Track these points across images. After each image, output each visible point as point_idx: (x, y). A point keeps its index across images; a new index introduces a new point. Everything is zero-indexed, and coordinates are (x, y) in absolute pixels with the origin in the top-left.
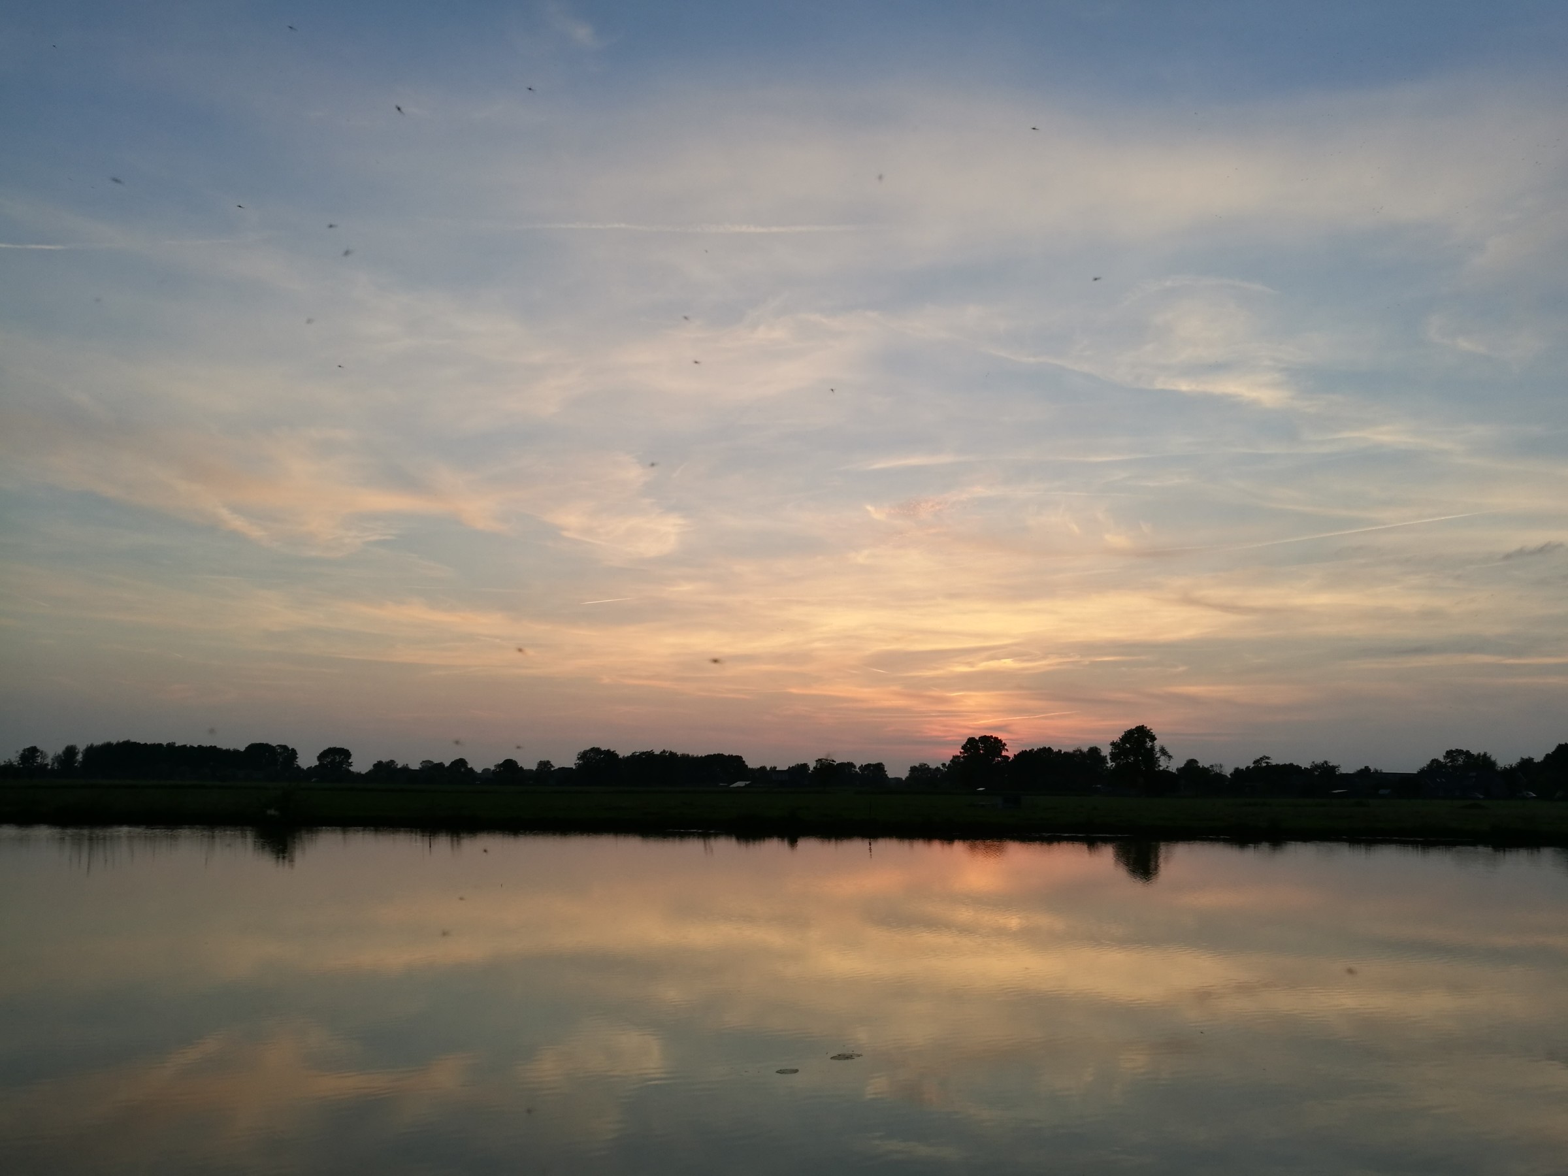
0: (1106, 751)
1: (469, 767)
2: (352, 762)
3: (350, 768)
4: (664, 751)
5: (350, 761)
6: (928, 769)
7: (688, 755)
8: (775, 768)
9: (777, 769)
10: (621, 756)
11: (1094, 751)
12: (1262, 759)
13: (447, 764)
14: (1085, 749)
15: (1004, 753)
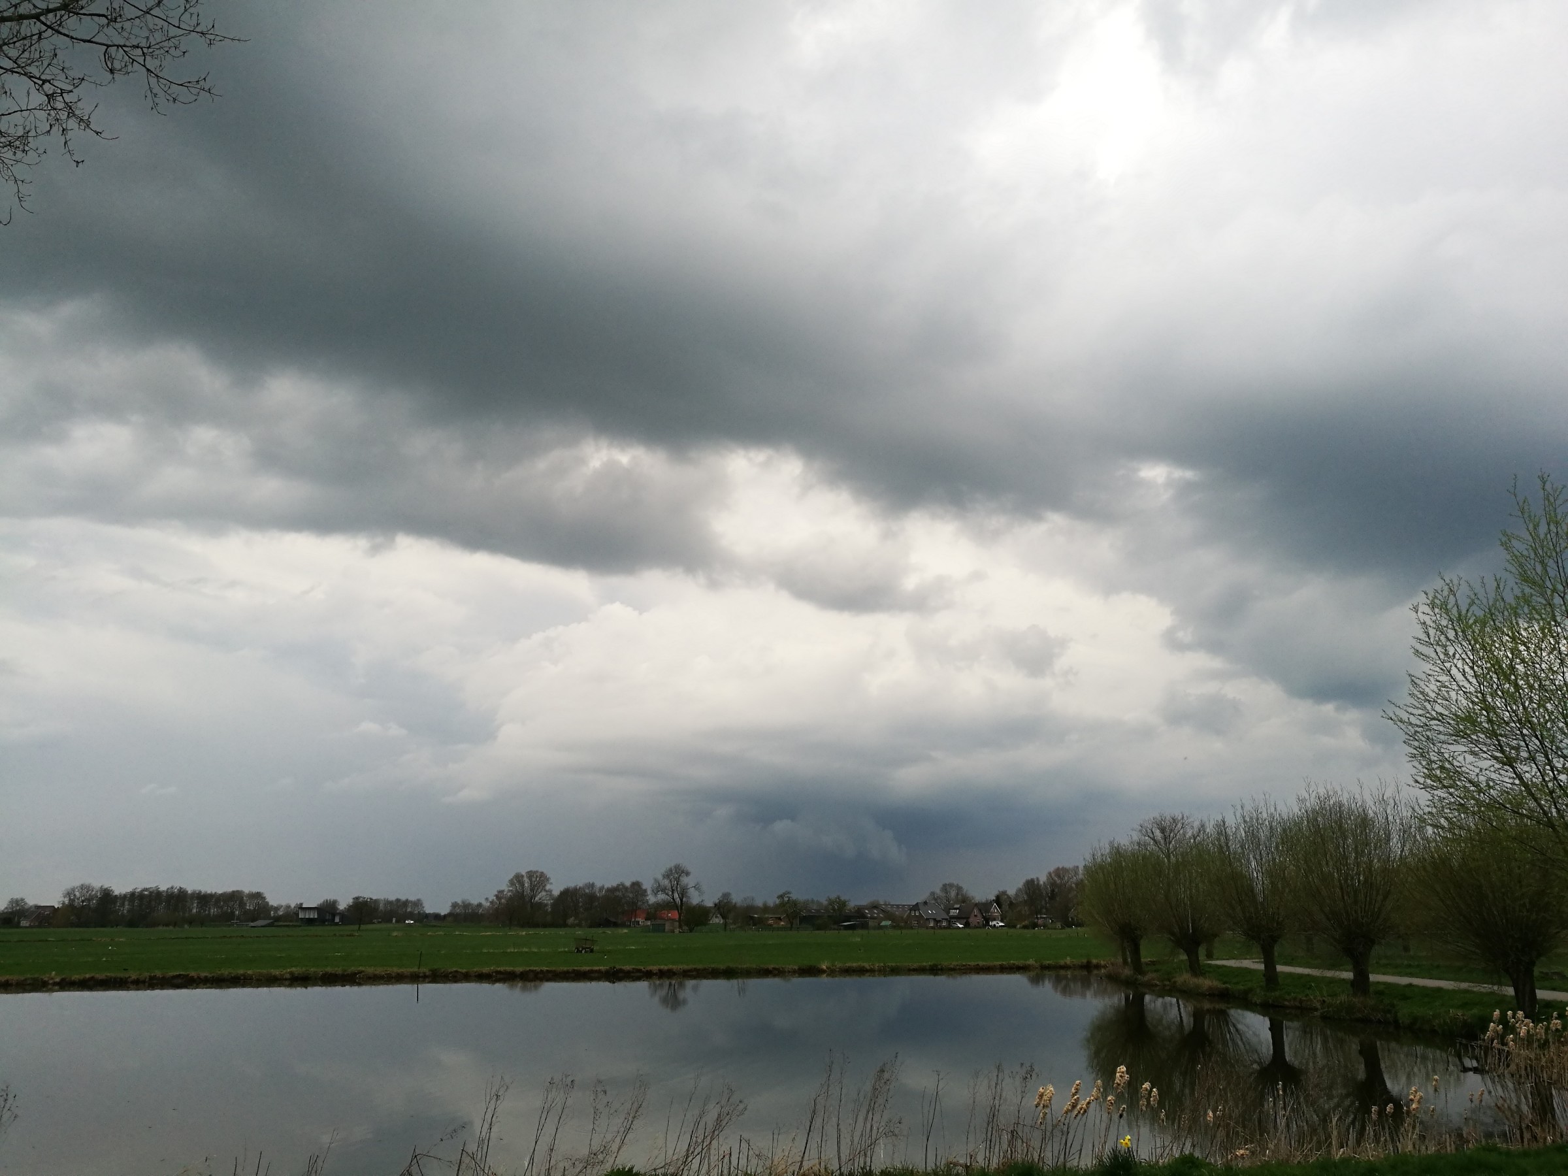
0: (647, 885)
4: (172, 888)
7: (200, 892)
8: (302, 904)
9: (304, 906)
10: (117, 893)
11: (636, 885)
12: (784, 894)
14: (628, 884)
15: (548, 887)
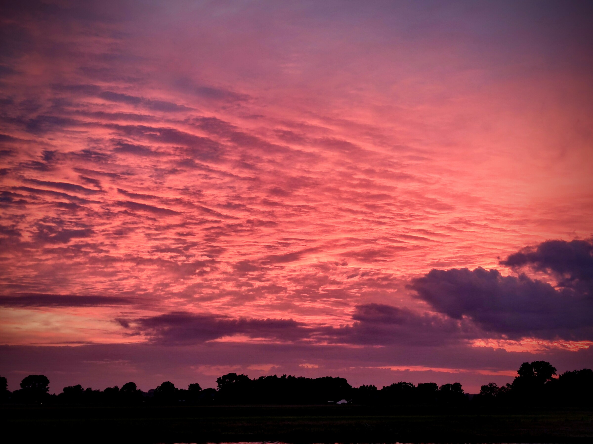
1: (137, 389)
2: (48, 388)
3: (48, 392)
5: (47, 387)
6: (496, 387)
13: (120, 387)
